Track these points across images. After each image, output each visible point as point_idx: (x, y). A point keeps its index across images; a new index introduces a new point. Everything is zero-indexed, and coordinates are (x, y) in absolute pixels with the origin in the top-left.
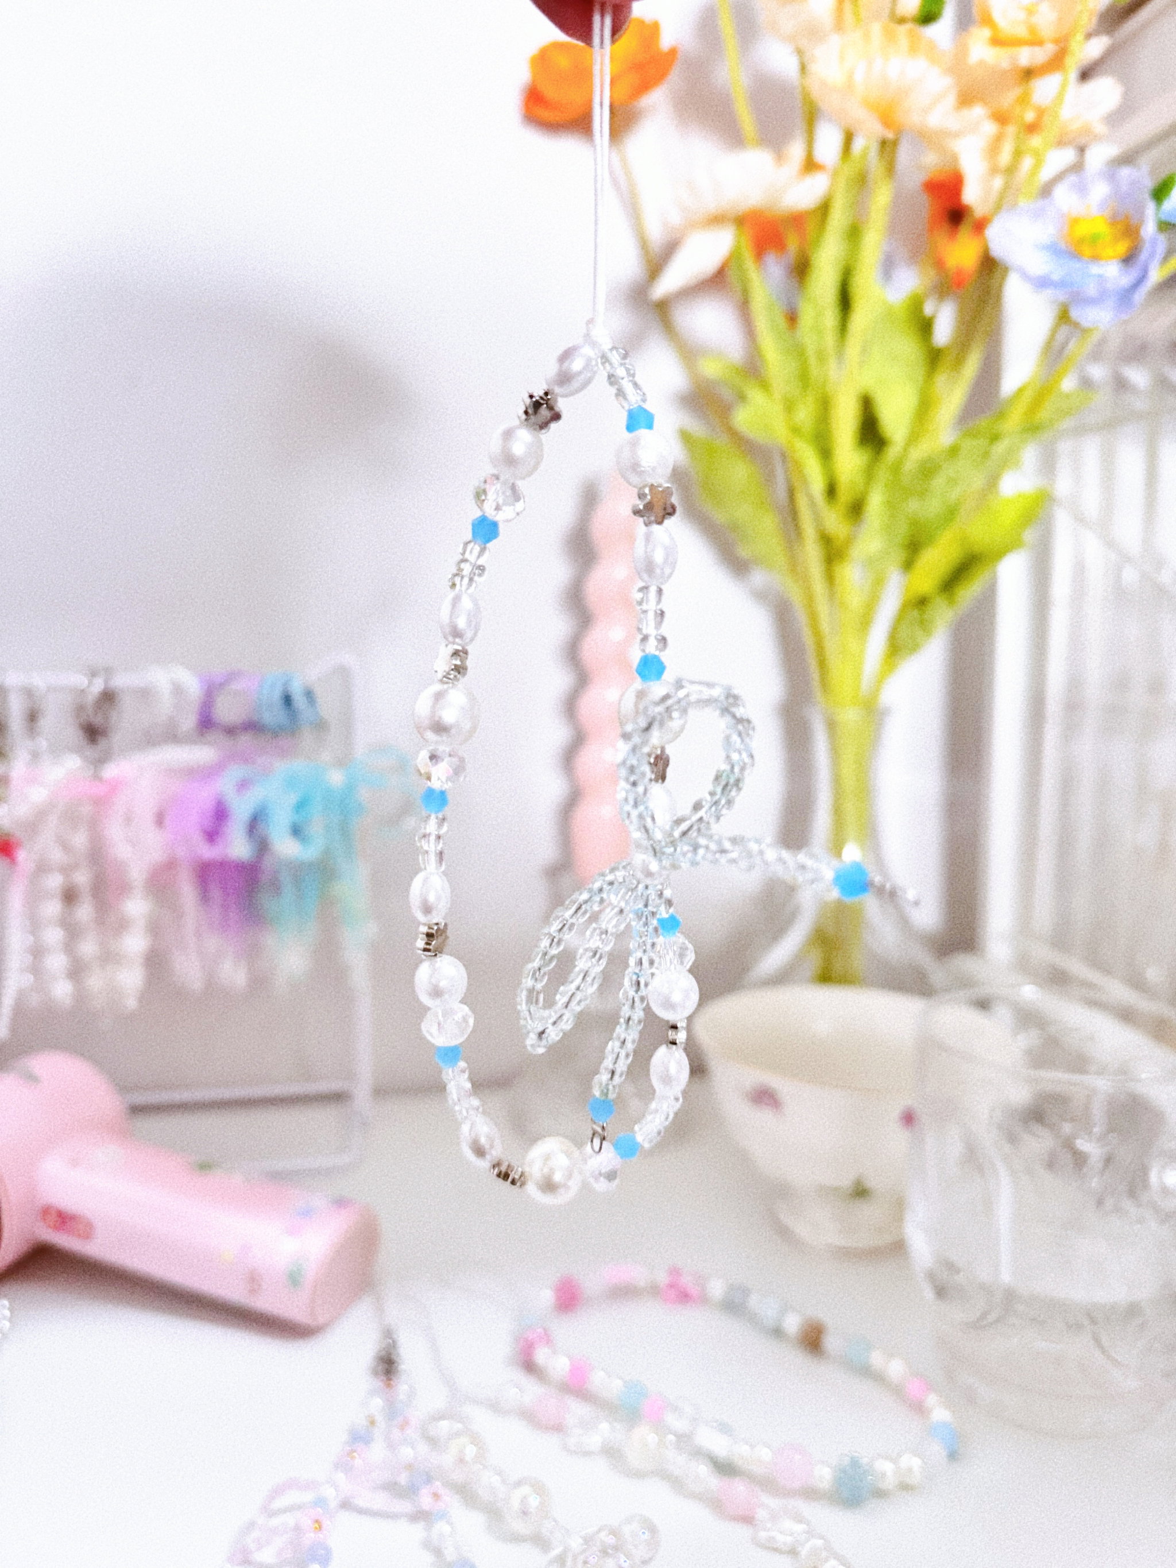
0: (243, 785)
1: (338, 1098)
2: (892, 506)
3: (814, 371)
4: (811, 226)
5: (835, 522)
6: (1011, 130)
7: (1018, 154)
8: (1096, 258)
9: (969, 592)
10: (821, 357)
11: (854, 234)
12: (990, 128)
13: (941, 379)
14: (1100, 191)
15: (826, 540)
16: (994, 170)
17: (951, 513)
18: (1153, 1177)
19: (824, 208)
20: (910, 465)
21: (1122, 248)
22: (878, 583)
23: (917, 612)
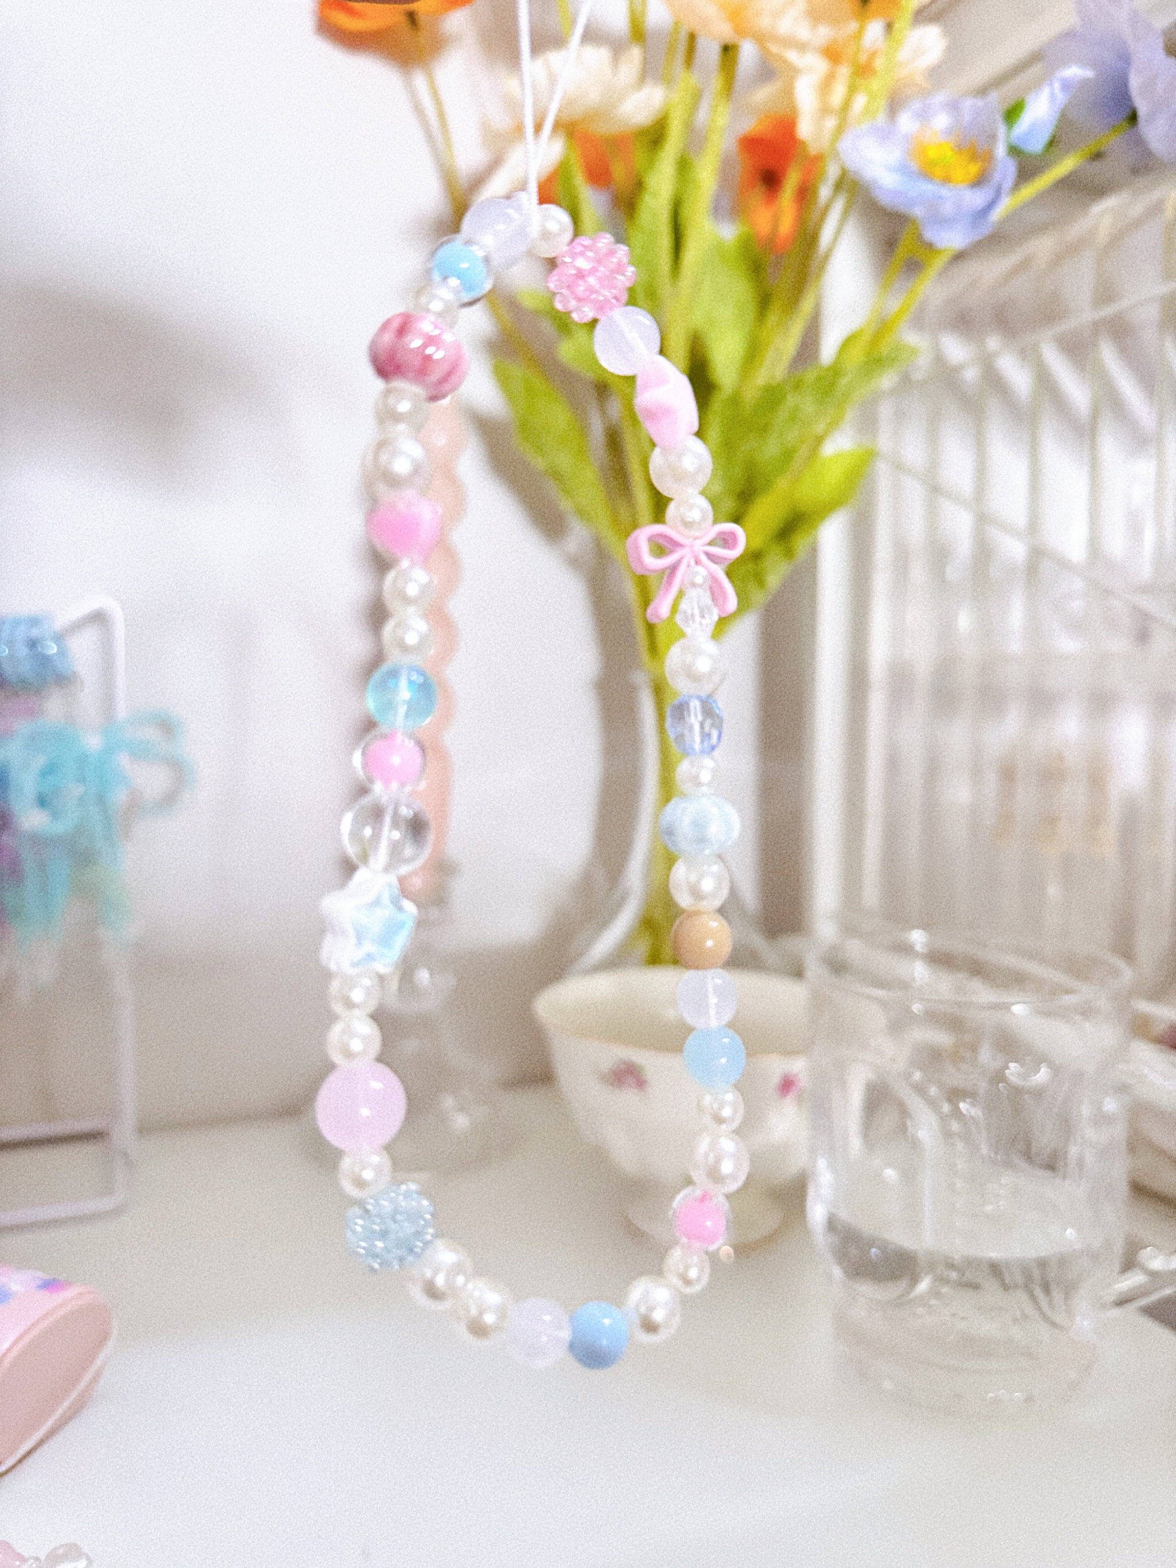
1: (94, 1136)
4: (639, 157)
6: (844, 67)
8: (947, 181)
9: (800, 543)
11: (684, 166)
12: (822, 67)
13: (773, 317)
14: (943, 120)
16: (826, 111)
17: (788, 455)
20: (750, 396)
21: (974, 169)
23: (750, 566)
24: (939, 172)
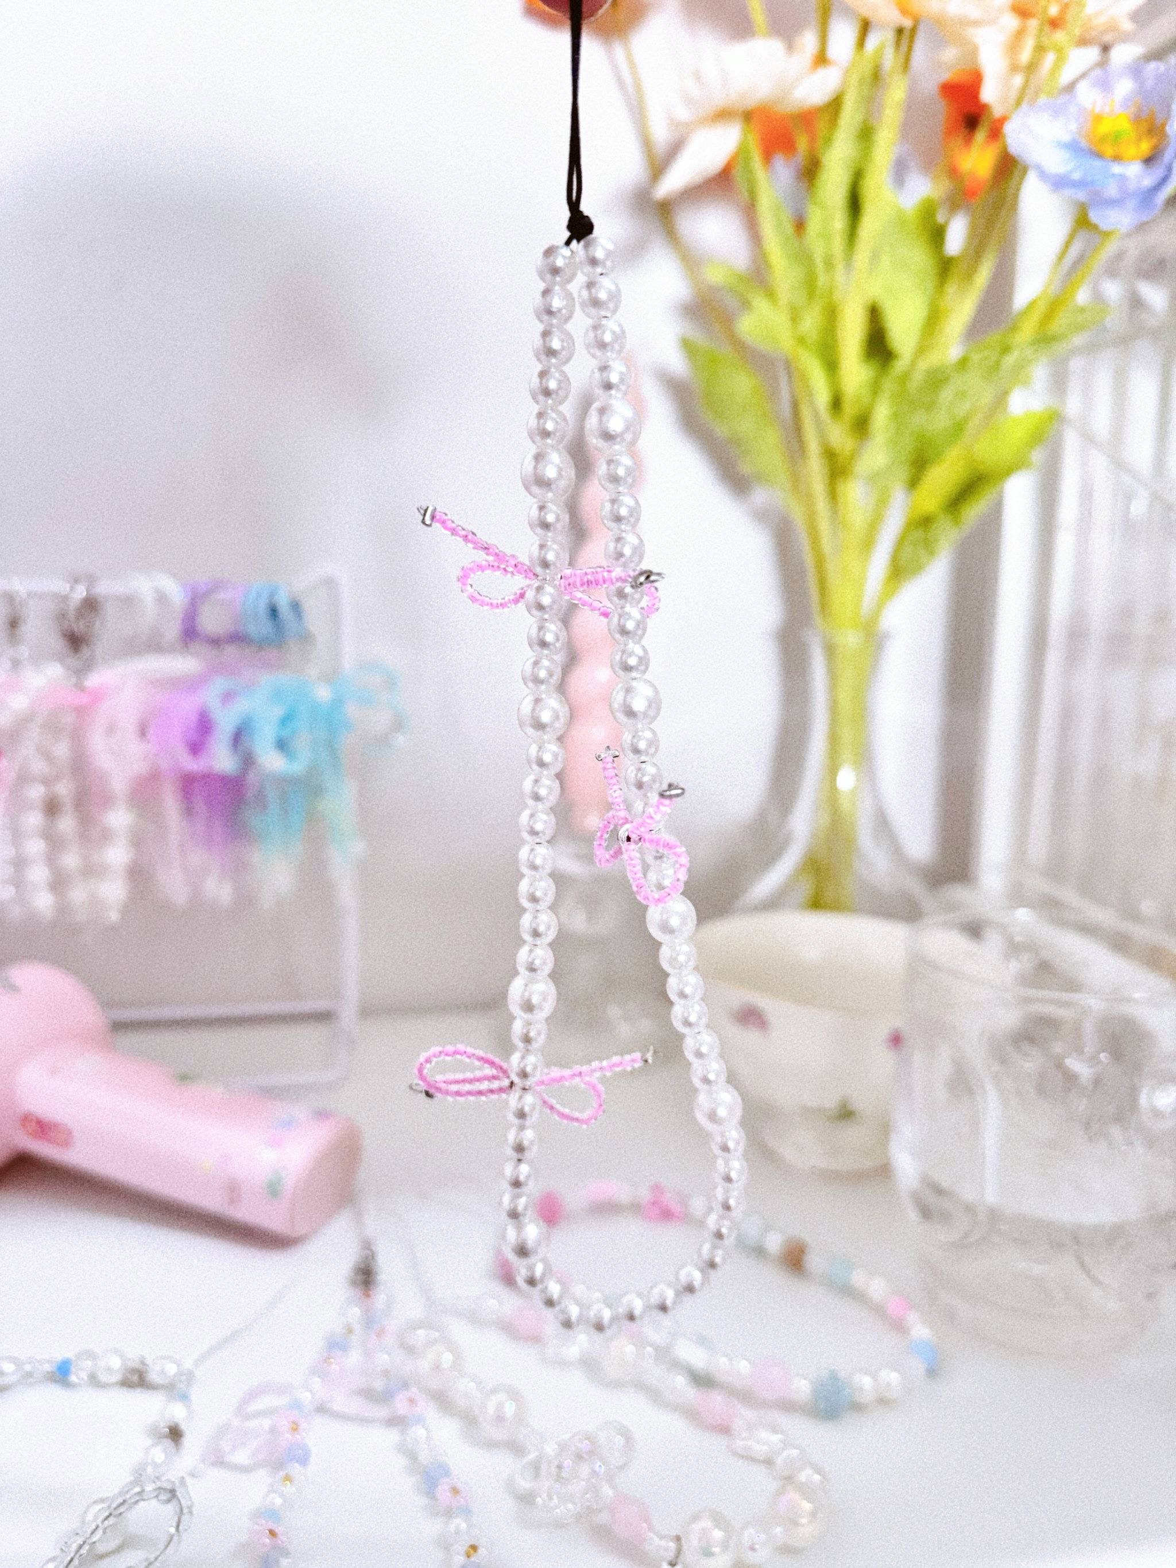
0: (228, 697)
1: (324, 1017)
2: (898, 418)
3: (822, 279)
4: (822, 125)
5: (839, 436)
6: (1033, 23)
7: (1040, 49)
8: (1117, 158)
9: (974, 511)
10: (829, 264)
11: (866, 134)
12: (1011, 22)
13: (951, 288)
14: (1124, 87)
15: (830, 455)
16: (1014, 68)
17: (958, 429)
18: (1143, 1099)
19: (834, 106)
20: (918, 376)
21: (1145, 147)
22: (882, 503)
23: (920, 533)
24: (1109, 152)
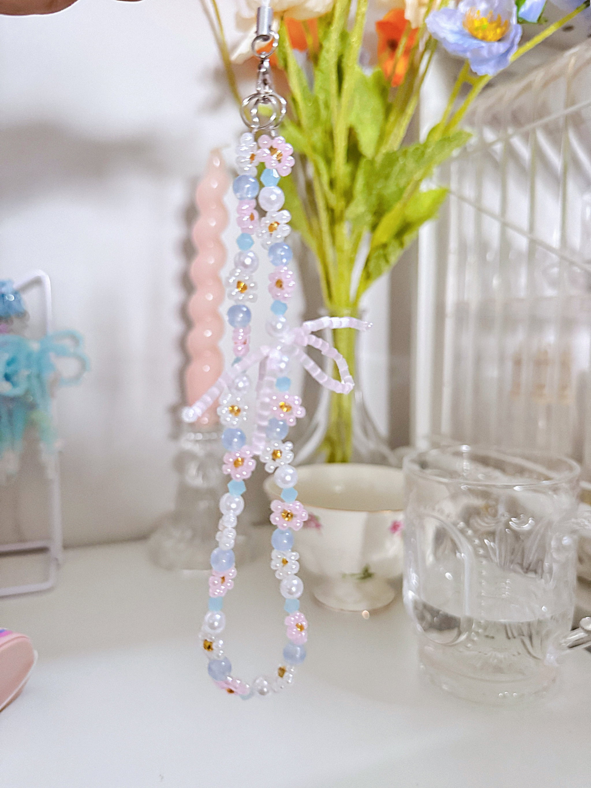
1: (43, 550)
4: (320, 32)
5: (335, 200)
11: (344, 37)
13: (392, 118)
14: (483, 5)
15: (331, 210)
16: (421, 5)
19: (330, 16)
23: (381, 252)
